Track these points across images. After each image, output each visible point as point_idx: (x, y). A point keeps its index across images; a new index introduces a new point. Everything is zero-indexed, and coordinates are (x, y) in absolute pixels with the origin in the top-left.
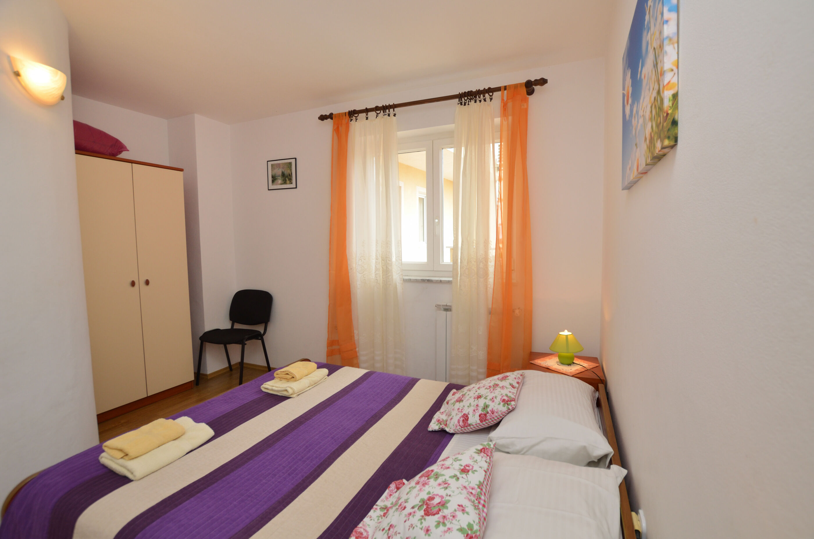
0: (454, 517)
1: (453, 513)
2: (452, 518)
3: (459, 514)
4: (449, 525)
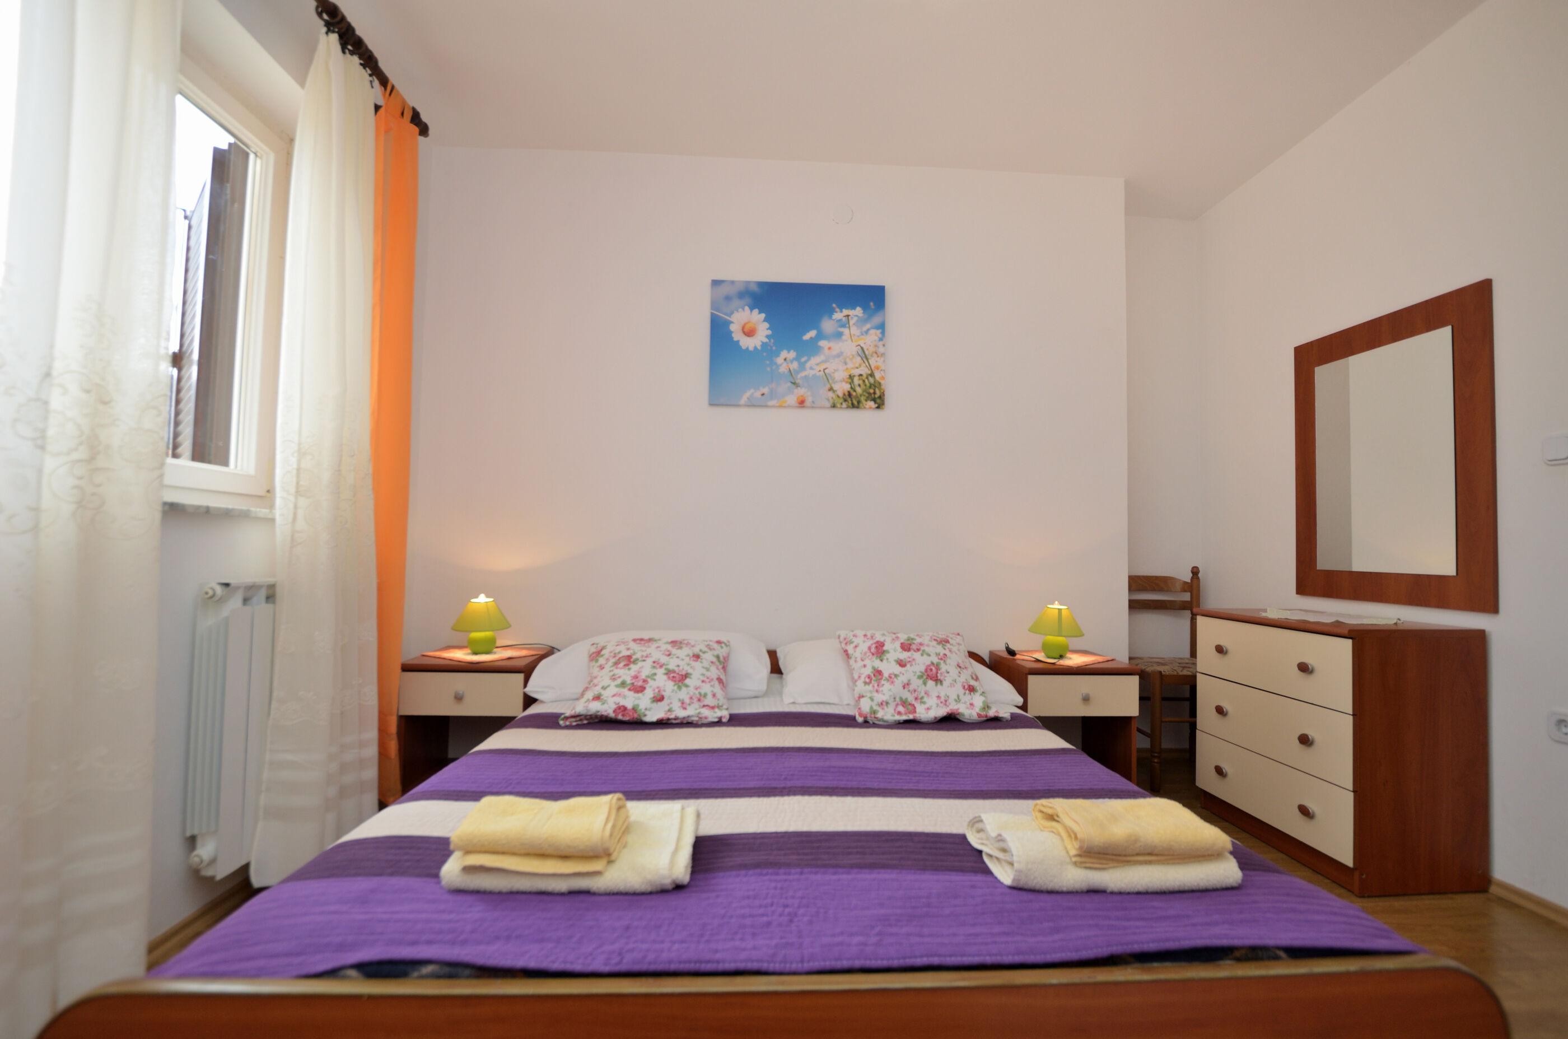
0: (915, 691)
1: (911, 693)
2: (916, 693)
3: (911, 687)
4: (923, 694)
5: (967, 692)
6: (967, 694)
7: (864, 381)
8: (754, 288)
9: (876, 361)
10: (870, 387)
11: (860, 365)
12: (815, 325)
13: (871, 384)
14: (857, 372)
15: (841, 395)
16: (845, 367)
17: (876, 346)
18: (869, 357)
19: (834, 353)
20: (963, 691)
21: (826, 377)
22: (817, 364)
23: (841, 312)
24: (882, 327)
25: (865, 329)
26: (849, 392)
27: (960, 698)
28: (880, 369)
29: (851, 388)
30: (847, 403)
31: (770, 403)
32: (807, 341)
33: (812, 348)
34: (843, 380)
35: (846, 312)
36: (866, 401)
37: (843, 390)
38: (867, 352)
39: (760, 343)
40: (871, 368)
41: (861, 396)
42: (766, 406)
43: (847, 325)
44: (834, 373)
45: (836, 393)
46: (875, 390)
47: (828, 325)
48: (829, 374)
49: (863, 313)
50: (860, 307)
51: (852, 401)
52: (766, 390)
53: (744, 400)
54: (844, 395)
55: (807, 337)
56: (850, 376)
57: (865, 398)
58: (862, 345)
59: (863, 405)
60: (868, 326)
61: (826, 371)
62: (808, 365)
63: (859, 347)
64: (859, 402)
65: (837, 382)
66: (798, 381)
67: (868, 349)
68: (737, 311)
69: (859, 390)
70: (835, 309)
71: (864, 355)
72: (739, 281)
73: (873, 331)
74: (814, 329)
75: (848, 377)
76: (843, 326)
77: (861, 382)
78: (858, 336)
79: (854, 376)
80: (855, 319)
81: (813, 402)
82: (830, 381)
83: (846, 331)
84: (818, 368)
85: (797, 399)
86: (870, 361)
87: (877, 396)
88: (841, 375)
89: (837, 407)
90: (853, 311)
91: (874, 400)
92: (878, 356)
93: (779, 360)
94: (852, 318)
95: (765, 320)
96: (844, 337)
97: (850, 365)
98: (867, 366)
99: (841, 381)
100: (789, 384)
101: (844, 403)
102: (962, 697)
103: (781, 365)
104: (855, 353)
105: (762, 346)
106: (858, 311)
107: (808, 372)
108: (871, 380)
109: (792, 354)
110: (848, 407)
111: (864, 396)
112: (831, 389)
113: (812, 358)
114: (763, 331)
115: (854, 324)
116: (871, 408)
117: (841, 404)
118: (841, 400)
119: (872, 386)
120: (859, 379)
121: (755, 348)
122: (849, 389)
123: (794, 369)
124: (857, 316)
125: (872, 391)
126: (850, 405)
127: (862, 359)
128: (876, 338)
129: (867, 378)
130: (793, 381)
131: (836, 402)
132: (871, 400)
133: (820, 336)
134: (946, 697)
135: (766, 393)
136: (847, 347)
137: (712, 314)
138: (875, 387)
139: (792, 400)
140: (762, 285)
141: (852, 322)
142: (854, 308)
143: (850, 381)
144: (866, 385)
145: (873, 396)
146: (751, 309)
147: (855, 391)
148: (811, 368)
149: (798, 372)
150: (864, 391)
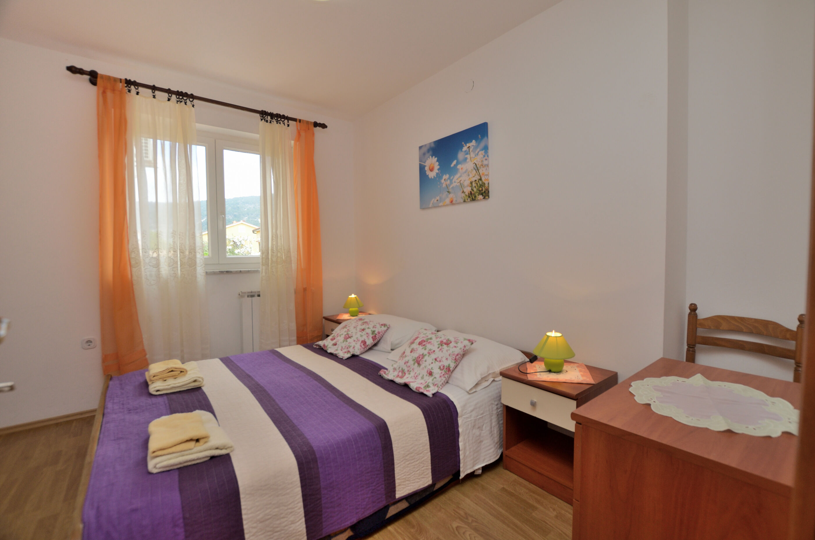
5: (428, 375)
6: (427, 376)
7: (477, 184)
8: (433, 145)
9: (482, 170)
10: (480, 187)
11: (475, 175)
12: (455, 157)
13: (480, 185)
14: (474, 179)
15: (467, 194)
16: (469, 178)
17: (482, 161)
18: (479, 169)
19: (464, 170)
20: (426, 373)
21: (461, 185)
22: (457, 179)
23: (466, 145)
24: (486, 149)
25: (477, 152)
26: (471, 192)
27: (424, 377)
28: (484, 175)
29: (472, 189)
30: (470, 198)
31: (441, 204)
32: (453, 167)
33: (455, 170)
34: (468, 186)
35: (468, 145)
36: (478, 195)
37: (468, 191)
38: (478, 166)
39: (436, 174)
40: (480, 175)
41: (476, 193)
42: (439, 207)
43: (469, 153)
44: (464, 182)
45: (465, 194)
46: (482, 188)
47: (461, 156)
48: (462, 184)
49: (476, 143)
50: (474, 140)
51: (472, 197)
52: (438, 198)
53: (431, 205)
54: (469, 194)
55: (452, 165)
56: (471, 182)
57: (478, 194)
58: (476, 163)
59: (477, 199)
60: (478, 150)
61: (461, 182)
62: (453, 181)
63: (474, 164)
64: (475, 197)
65: (465, 187)
66: (450, 190)
67: (478, 164)
68: (427, 159)
69: (475, 190)
70: (463, 145)
71: (477, 168)
72: (427, 144)
73: (480, 152)
74: (455, 160)
75: (470, 183)
76: (467, 154)
77: (476, 185)
78: (474, 158)
79: (473, 182)
80: (472, 147)
81: (456, 201)
82: (463, 187)
83: (468, 156)
84: (457, 181)
85: (450, 200)
86: (479, 171)
87: (483, 191)
88: (467, 183)
89: (466, 202)
90: (471, 143)
91: (482, 194)
92: (483, 167)
93: (443, 181)
94: (471, 147)
95: (437, 161)
96: (468, 160)
97: (471, 176)
98: (478, 175)
99: (467, 186)
100: (447, 193)
101: (469, 199)
102: (425, 376)
103: (443, 183)
104: (473, 168)
105: (436, 175)
106: (474, 143)
107: (454, 185)
108: (480, 182)
109: (448, 176)
110: (471, 201)
111: (477, 192)
112: (463, 192)
113: (455, 176)
114: (437, 167)
115: (472, 151)
116: (481, 199)
117: (468, 199)
118: (468, 197)
119: (481, 186)
120: (475, 183)
121: (434, 177)
122: (471, 190)
123: (448, 184)
124: (473, 146)
125: (481, 189)
126: (471, 199)
127: (476, 171)
128: (482, 156)
129: (479, 182)
130: (448, 191)
131: (465, 199)
132: (481, 195)
133: (458, 163)
134: (418, 374)
135: (438, 199)
136: (469, 166)
137: (420, 164)
138: (482, 186)
139: (448, 201)
140: (435, 142)
141: (471, 150)
142: (471, 142)
143: (471, 185)
144: (478, 186)
145: (481, 191)
146: (432, 157)
147: (473, 191)
148: (455, 182)
149: (450, 185)
150: (478, 190)
